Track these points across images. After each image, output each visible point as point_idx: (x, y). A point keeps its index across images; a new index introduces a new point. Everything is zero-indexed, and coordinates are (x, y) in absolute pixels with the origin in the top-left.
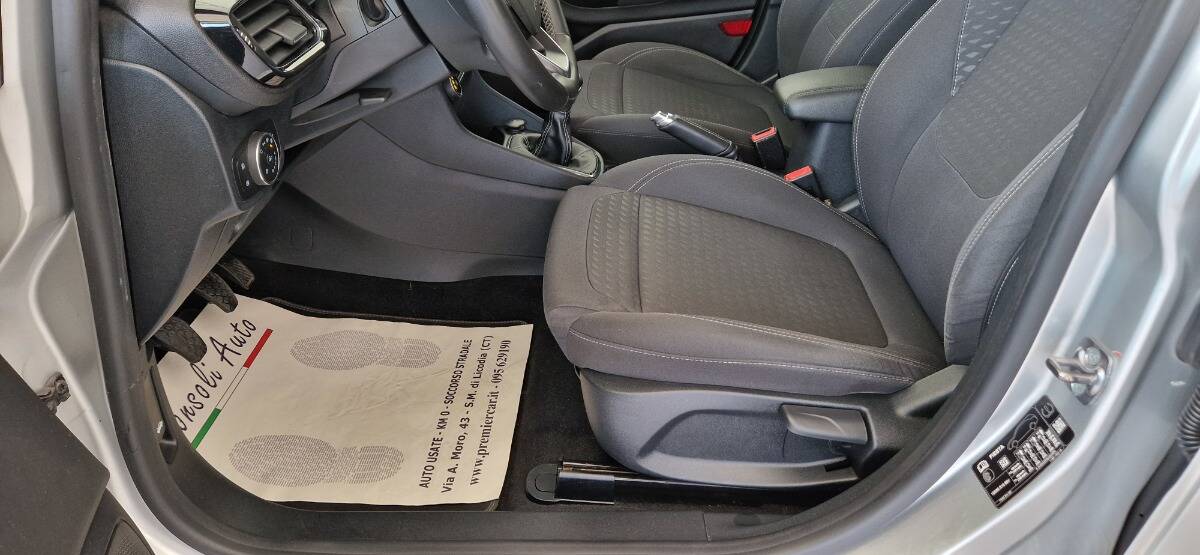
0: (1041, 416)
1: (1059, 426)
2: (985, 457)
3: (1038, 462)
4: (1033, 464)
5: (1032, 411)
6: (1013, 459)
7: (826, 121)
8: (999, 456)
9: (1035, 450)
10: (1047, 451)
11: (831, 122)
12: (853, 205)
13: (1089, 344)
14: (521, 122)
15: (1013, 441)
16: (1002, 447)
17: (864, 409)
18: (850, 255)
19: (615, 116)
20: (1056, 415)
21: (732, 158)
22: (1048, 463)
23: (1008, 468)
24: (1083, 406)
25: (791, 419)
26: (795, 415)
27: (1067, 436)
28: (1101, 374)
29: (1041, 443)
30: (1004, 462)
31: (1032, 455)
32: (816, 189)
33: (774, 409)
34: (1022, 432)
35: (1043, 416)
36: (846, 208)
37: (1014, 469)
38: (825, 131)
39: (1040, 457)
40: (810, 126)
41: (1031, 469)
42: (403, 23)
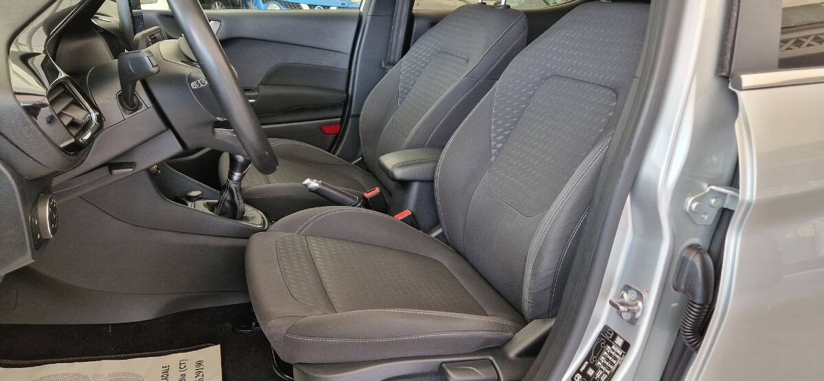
0: (607, 337)
1: (619, 341)
2: (578, 371)
3: (611, 367)
4: (609, 369)
5: (600, 336)
6: (596, 369)
7: (415, 181)
8: (587, 369)
9: (608, 360)
10: (615, 359)
11: (419, 181)
12: (439, 231)
13: (627, 288)
14: (198, 193)
15: (593, 357)
16: (587, 363)
17: (491, 358)
18: (444, 262)
19: (266, 186)
20: (615, 335)
21: (360, 207)
22: (618, 366)
23: (594, 375)
24: (633, 326)
25: (449, 372)
26: (452, 370)
27: (626, 347)
28: (640, 304)
29: (610, 354)
30: (591, 372)
31: (607, 363)
32: (415, 224)
33: (436, 369)
34: (597, 350)
35: (607, 338)
36: (434, 235)
37: (598, 375)
38: (415, 187)
39: (612, 364)
40: (405, 184)
41: (608, 372)
42: (153, 111)
